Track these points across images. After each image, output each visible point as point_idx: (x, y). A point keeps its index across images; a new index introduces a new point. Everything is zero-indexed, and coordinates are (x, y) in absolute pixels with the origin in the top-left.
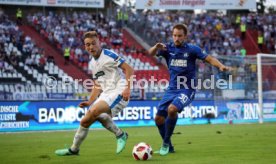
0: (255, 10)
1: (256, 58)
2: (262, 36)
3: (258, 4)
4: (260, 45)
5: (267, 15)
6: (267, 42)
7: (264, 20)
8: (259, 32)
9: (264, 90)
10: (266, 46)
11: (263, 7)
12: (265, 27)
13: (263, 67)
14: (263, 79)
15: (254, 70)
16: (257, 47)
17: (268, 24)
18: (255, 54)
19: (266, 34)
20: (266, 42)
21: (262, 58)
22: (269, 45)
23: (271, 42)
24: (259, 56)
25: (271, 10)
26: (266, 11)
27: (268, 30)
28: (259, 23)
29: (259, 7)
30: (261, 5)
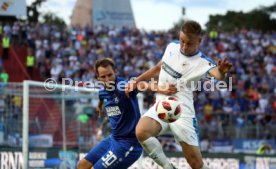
0: (24, 17)
1: (22, 87)
2: (34, 55)
3: (29, 9)
4: (30, 69)
5: (42, 25)
6: (40, 64)
7: (37, 33)
8: (29, 50)
9: (31, 133)
10: (38, 70)
11: (36, 14)
12: (38, 43)
13: (31, 101)
14: (31, 116)
15: (17, 104)
16: (25, 71)
17: (42, 39)
18: (21, 81)
19: (39, 53)
20: (39, 64)
21: (31, 87)
22: (42, 69)
23: (45, 65)
24: (26, 84)
25: (47, 18)
26: (41, 19)
27: (42, 47)
28: (29, 37)
29: (31, 13)
30: (34, 10)
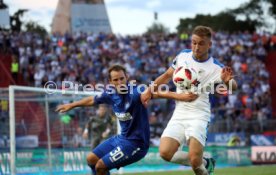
0: (8, 27)
1: (8, 92)
2: (18, 61)
3: (12, 19)
5: (24, 33)
6: (24, 70)
7: (20, 41)
8: (13, 57)
9: (18, 134)
10: (22, 76)
11: (19, 23)
12: (22, 50)
13: (17, 104)
14: (17, 119)
15: (4, 108)
16: (10, 77)
17: (25, 46)
18: (7, 86)
19: (22, 60)
20: (22, 69)
21: (16, 92)
22: (26, 75)
23: (29, 71)
24: (12, 89)
25: (30, 26)
26: (23, 28)
27: (25, 54)
28: (13, 45)
29: (14, 23)
30: (17, 20)
